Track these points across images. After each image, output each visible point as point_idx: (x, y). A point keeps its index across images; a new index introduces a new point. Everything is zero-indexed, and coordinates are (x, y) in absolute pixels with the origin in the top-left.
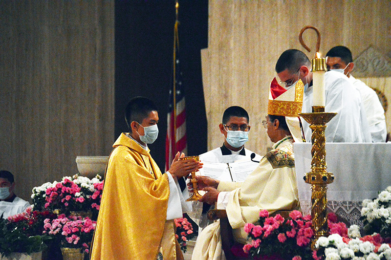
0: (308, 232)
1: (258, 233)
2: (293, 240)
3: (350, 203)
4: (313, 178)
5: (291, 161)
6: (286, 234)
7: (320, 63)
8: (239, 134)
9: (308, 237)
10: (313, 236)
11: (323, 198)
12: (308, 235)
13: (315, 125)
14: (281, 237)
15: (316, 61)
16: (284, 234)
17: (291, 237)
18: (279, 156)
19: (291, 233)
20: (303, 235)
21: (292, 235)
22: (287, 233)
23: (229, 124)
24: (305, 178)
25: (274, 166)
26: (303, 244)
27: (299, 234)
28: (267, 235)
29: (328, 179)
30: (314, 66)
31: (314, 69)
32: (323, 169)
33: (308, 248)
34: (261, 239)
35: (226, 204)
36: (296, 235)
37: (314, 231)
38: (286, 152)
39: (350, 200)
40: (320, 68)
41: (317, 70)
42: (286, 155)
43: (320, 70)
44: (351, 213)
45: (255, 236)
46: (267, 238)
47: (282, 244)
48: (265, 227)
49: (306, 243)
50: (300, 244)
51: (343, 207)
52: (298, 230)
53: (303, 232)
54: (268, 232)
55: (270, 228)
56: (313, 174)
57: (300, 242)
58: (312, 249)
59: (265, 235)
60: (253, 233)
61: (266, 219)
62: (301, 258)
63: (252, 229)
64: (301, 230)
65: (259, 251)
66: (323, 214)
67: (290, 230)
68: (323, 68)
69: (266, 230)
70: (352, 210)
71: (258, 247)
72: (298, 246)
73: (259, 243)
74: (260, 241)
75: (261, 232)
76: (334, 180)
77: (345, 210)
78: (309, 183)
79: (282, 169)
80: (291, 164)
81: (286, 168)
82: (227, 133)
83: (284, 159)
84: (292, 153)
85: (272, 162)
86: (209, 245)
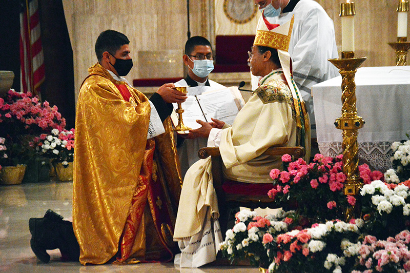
0: (341, 177)
1: (286, 179)
2: (326, 185)
3: (371, 144)
4: (346, 124)
5: (281, 96)
6: (318, 180)
7: (349, 8)
8: (206, 63)
9: (341, 182)
10: (346, 181)
11: (354, 143)
12: (341, 180)
13: (345, 70)
14: (314, 183)
15: (345, 5)
16: (316, 180)
17: (323, 183)
18: (269, 92)
19: (323, 178)
20: (336, 180)
21: (324, 181)
22: (320, 179)
23: (193, 54)
24: (336, 124)
25: (265, 102)
26: (337, 189)
27: (332, 180)
28: (297, 181)
29: (360, 124)
30: (343, 11)
31: (343, 14)
32: (354, 115)
33: (342, 193)
34: (289, 184)
35: (219, 143)
36: (329, 180)
37: (346, 176)
38: (276, 86)
39: (370, 141)
40: (349, 13)
41: (346, 15)
42: (275, 90)
43: (349, 15)
44: (372, 153)
45: (283, 182)
46: (296, 184)
47: (315, 190)
48: (291, 172)
49: (340, 188)
50: (334, 190)
51: (363, 148)
52: (329, 176)
53: (335, 177)
54: (298, 178)
55: (299, 174)
56: (346, 120)
57: (333, 187)
58: (346, 194)
59: (294, 181)
60: (280, 179)
61: (290, 164)
62: (335, 203)
63: (280, 175)
64: (333, 175)
65: (289, 197)
66: (355, 159)
67: (321, 176)
68: (352, 12)
69: (294, 176)
70: (372, 150)
71: (288, 193)
72: (331, 191)
73: (289, 189)
74: (289, 187)
75: (289, 178)
76: (364, 125)
77: (365, 150)
78: (340, 129)
79: (273, 104)
80: (281, 98)
81: (276, 103)
82: (193, 63)
83: (274, 94)
84: (281, 87)
85: (262, 97)
86: (200, 180)
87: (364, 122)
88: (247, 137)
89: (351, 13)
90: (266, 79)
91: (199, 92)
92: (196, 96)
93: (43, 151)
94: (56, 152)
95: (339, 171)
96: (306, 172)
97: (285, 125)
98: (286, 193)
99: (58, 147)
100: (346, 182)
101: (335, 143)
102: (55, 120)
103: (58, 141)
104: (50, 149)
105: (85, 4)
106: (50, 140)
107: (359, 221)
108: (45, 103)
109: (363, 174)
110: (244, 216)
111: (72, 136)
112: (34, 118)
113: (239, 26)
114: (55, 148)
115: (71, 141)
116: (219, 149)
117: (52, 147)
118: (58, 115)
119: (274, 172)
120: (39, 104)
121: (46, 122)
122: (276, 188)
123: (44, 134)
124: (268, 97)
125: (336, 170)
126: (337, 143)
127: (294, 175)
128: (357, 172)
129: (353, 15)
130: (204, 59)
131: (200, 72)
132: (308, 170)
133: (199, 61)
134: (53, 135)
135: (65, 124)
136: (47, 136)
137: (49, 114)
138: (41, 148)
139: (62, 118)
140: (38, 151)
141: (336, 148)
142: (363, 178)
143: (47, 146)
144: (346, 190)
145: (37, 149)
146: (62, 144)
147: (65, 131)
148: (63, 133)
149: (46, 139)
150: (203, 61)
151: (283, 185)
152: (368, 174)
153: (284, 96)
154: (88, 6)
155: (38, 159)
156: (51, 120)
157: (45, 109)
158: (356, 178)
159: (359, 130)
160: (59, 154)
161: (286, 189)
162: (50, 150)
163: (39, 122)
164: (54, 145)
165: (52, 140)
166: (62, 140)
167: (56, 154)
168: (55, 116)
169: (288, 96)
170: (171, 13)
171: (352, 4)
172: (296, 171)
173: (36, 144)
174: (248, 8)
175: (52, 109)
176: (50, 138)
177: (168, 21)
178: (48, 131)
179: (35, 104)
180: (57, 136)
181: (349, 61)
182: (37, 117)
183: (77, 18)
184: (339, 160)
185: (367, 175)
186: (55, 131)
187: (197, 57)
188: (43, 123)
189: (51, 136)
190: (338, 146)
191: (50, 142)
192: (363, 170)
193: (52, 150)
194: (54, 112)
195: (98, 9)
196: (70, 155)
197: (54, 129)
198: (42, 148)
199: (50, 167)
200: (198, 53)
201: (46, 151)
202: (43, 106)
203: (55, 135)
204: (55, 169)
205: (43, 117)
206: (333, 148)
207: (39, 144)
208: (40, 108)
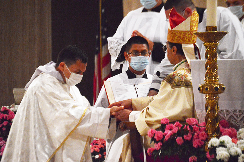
0: (203, 135)
1: (160, 137)
2: (190, 142)
4: (207, 89)
5: (187, 82)
6: (183, 137)
8: (140, 59)
9: (202, 140)
10: (207, 139)
12: (203, 138)
13: (208, 42)
14: (179, 140)
16: (181, 138)
17: (187, 140)
18: (177, 78)
19: (188, 136)
20: (198, 138)
21: (188, 138)
22: (185, 136)
23: (131, 51)
24: (199, 89)
25: (173, 87)
26: (198, 146)
27: (195, 137)
28: (167, 139)
29: (220, 90)
33: (202, 150)
34: (161, 142)
36: (192, 138)
37: (207, 134)
42: (182, 77)
44: (241, 120)
45: (157, 140)
46: (167, 141)
47: (180, 146)
49: (201, 145)
50: (195, 146)
52: (193, 135)
53: (198, 135)
54: (168, 136)
55: (170, 133)
57: (195, 144)
58: (206, 150)
59: (165, 139)
60: (155, 137)
61: (167, 126)
62: (196, 158)
63: (155, 134)
65: (160, 152)
71: (160, 149)
73: (161, 146)
74: (161, 144)
75: (162, 137)
78: (203, 93)
80: (187, 84)
81: (183, 88)
82: (130, 59)
83: (181, 81)
87: (224, 88)
98: (158, 149)
127: (166, 134)
130: (139, 55)
132: (178, 130)
133: (134, 57)
151: (157, 142)
153: (190, 82)
187: (133, 54)
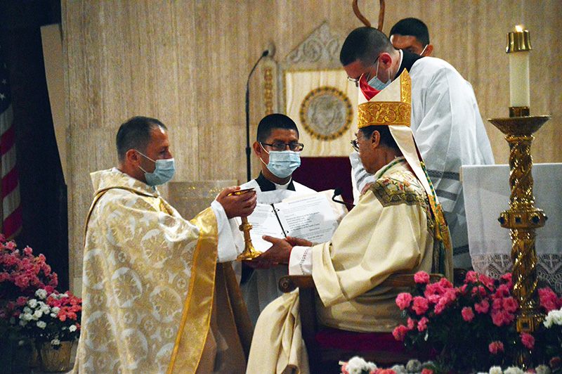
0: (510, 304)
1: (423, 308)
2: (486, 317)
3: (555, 256)
4: (518, 220)
5: (410, 195)
6: (473, 309)
7: (521, 39)
8: (289, 156)
9: (510, 312)
10: (518, 309)
11: (530, 251)
12: (510, 308)
13: (515, 136)
14: (467, 313)
15: (515, 34)
16: (470, 309)
17: (482, 313)
18: (391, 188)
19: (482, 306)
20: (502, 308)
21: (484, 310)
22: (477, 306)
23: (270, 141)
24: (501, 220)
25: (385, 203)
26: (504, 323)
27: (495, 308)
28: (440, 310)
30: (512, 43)
31: (512, 49)
32: (530, 205)
33: (512, 329)
34: (427, 316)
36: (490, 308)
37: (519, 302)
38: (402, 181)
39: (555, 252)
40: (521, 47)
41: (516, 50)
42: (401, 186)
43: (522, 50)
44: (556, 272)
45: (418, 312)
46: (439, 315)
47: (470, 324)
48: (430, 298)
49: (508, 321)
50: (499, 323)
51: (543, 264)
52: (491, 302)
53: (501, 304)
54: (441, 306)
55: (443, 299)
56: (517, 213)
57: (497, 319)
58: (518, 330)
59: (435, 311)
60: (413, 307)
61: (428, 286)
62: (502, 345)
63: (412, 302)
64: (496, 301)
65: (427, 336)
66: (532, 276)
67: (479, 301)
68: (527, 46)
69: (435, 304)
70: (557, 267)
71: (425, 330)
72: (495, 326)
73: (427, 323)
74: (428, 320)
75: (426, 306)
76: (546, 222)
77: (546, 268)
78: (509, 228)
79: (397, 206)
80: (410, 199)
81: (403, 206)
82: (268, 155)
83: (400, 192)
84: (410, 182)
85: (381, 196)
86: (280, 330)
87: (546, 218)
88: (357, 258)
89: (524, 47)
90: (385, 171)
91: (277, 200)
92: (272, 205)
93: (22, 323)
94: (42, 325)
95: (506, 295)
96: (453, 297)
97: (417, 239)
98: (422, 328)
99: (44, 317)
100: (518, 311)
101: (497, 256)
102: (41, 275)
103: (45, 308)
104: (32, 320)
105: (88, 112)
106: (33, 306)
107: (542, 369)
108: (25, 249)
109: (545, 301)
110: (356, 366)
111: (67, 300)
112: (9, 273)
113: (323, 143)
114: (40, 319)
115: (66, 307)
116: (312, 277)
117: (35, 317)
118: (46, 268)
119: (402, 297)
120: (17, 251)
121: (26, 278)
122: (406, 324)
123: (24, 298)
124: (390, 196)
125: (502, 295)
126: (501, 256)
127: (435, 302)
128: (535, 296)
129: (527, 49)
130: (286, 149)
131: (279, 169)
132: (457, 294)
133: (277, 152)
134: (38, 299)
135: (57, 282)
136: (29, 299)
137: (33, 266)
138: (18, 320)
139: (51, 273)
140: (14, 325)
141: (500, 264)
142: (545, 306)
143: (28, 316)
144: (519, 324)
145: (12, 321)
146: (51, 312)
147: (56, 293)
148: (54, 295)
149: (27, 305)
150: (283, 152)
151: (417, 318)
152: (552, 301)
153: (416, 195)
154: (92, 115)
155: (13, 337)
156: (35, 276)
157: (25, 259)
158: (533, 305)
159: (538, 231)
160: (46, 328)
161: (422, 324)
162: (33, 322)
163: (16, 279)
164: (38, 314)
165: (37, 307)
166: (52, 306)
167: (41, 329)
168: (42, 270)
169: (420, 195)
170: (219, 124)
171: (525, 33)
172: (438, 296)
173: (10, 314)
174: (339, 117)
175: (37, 258)
176: (33, 303)
177: (215, 138)
178: (30, 292)
179: (10, 251)
180: (44, 300)
181: (521, 120)
182: (14, 272)
183: (75, 134)
184: (504, 281)
185: (552, 303)
186: (42, 293)
187: (275, 146)
188: (23, 279)
189: (35, 300)
190: (502, 260)
191: (33, 310)
192: (544, 294)
193: (36, 321)
194: (40, 263)
195: (107, 120)
196: (64, 328)
197: (40, 290)
198: (20, 320)
199: (31, 350)
200: (276, 140)
201: (26, 323)
202: (22, 255)
203: (42, 298)
204: (39, 352)
205: (22, 270)
206: (494, 264)
207: (16, 314)
208: (18, 257)
